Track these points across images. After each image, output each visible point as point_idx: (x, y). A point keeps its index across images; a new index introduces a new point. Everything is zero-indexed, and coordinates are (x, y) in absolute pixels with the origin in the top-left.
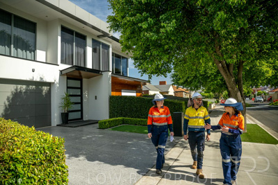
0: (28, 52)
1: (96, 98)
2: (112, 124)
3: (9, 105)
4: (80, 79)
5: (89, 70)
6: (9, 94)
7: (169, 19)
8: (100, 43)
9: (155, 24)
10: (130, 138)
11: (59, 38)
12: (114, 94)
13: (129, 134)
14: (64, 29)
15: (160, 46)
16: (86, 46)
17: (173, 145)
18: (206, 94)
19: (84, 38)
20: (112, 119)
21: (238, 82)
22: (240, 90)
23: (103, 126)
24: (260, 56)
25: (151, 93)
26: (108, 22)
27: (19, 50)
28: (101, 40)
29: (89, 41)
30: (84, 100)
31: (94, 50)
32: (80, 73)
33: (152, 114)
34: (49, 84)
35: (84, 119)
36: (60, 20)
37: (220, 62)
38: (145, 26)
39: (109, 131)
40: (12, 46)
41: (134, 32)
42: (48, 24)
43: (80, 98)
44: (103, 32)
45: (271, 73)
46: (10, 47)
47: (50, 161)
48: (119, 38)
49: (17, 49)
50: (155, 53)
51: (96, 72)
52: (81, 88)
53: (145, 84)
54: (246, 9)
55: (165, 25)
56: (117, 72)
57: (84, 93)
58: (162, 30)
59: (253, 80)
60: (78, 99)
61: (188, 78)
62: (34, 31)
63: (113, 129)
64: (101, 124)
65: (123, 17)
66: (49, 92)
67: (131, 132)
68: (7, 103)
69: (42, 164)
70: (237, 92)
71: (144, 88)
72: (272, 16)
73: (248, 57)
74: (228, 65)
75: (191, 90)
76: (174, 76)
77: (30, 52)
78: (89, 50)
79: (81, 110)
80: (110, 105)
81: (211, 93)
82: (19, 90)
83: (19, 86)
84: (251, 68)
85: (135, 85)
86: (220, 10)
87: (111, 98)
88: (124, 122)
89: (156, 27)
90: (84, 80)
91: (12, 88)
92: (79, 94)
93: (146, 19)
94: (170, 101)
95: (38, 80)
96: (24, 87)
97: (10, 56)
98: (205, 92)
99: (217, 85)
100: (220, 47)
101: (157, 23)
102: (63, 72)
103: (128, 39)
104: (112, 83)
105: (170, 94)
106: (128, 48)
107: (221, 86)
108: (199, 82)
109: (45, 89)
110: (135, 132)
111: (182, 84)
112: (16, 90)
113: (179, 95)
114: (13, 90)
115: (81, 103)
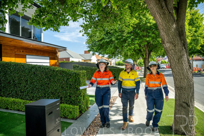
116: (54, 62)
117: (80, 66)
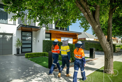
0: (4, 20)
1: (38, 42)
4: (31, 32)
35: (33, 52)
43: (31, 41)
52: (32, 36)
80: (43, 45)
88: (45, 55)
90: (34, 32)
115: (32, 44)
116: (75, 40)
117: (89, 43)
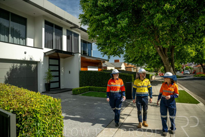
0: (21, 39)
1: (70, 73)
2: (82, 91)
3: (8, 78)
4: (58, 59)
5: (65, 52)
6: (8, 70)
7: (123, 18)
8: (72, 32)
9: (114, 21)
10: (96, 101)
11: (43, 29)
12: (83, 69)
13: (95, 98)
14: (47, 23)
15: (117, 36)
16: (62, 35)
17: (126, 105)
18: (149, 69)
19: (61, 29)
20: (81, 88)
21: (171, 60)
22: (173, 66)
23: (75, 92)
24: (186, 43)
25: (109, 68)
26: (79, 18)
27: (14, 38)
28: (73, 31)
29: (64, 32)
30: (61, 74)
31: (68, 38)
32: (58, 55)
33: (110, 84)
34: (36, 63)
35: (61, 88)
36: (44, 16)
37: (158, 47)
38: (106, 22)
39: (80, 96)
40: (10, 35)
41: (98, 26)
42: (35, 19)
43: (58, 72)
44: (74, 24)
45: (194, 54)
46: (8, 36)
47: (54, 113)
48: (87, 30)
49: (13, 38)
50: (113, 41)
51: (69, 54)
52: (59, 65)
53: (104, 62)
54: (175, 12)
55: (121, 22)
56: (84, 53)
57: (61, 69)
58: (118, 25)
59: (182, 59)
60: (57, 73)
61: (136, 57)
62: (25, 24)
63: (83, 95)
64: (74, 91)
65: (91, 16)
66: (36, 69)
67: (96, 96)
68: (7, 77)
69: (50, 115)
70: (170, 68)
71: (103, 65)
72: (193, 16)
73: (177, 43)
74: (164, 49)
75: (138, 66)
76: (125, 56)
77: (22, 40)
78: (65, 38)
79: (59, 82)
80: (80, 77)
81: (152, 68)
82: (15, 67)
83: (15, 64)
84: (180, 50)
85: (97, 63)
86: (158, 12)
87: (81, 72)
88: (90, 90)
89: (114, 23)
90: (61, 59)
91: (10, 65)
92: (58, 69)
93: (107, 17)
94: (123, 74)
95: (29, 60)
96: (19, 65)
97: (8, 43)
98: (148, 68)
99: (156, 63)
100: (158, 37)
101: (115, 20)
102: (46, 54)
103: (94, 31)
104: (81, 61)
105: (122, 69)
106: (93, 36)
107: (159, 63)
108: (143, 60)
109: (34, 66)
110: (99, 97)
111: (131, 62)
112: (13, 67)
113: (128, 70)
114: (11, 67)
115: (59, 76)
116: (100, 69)
